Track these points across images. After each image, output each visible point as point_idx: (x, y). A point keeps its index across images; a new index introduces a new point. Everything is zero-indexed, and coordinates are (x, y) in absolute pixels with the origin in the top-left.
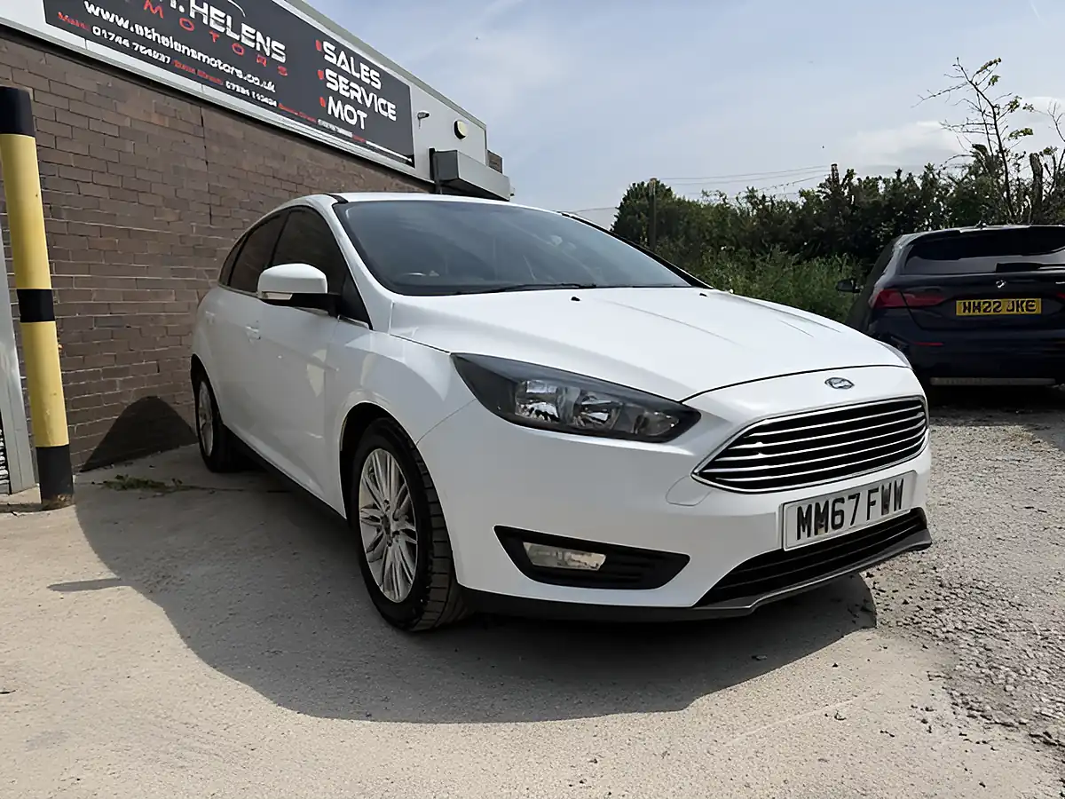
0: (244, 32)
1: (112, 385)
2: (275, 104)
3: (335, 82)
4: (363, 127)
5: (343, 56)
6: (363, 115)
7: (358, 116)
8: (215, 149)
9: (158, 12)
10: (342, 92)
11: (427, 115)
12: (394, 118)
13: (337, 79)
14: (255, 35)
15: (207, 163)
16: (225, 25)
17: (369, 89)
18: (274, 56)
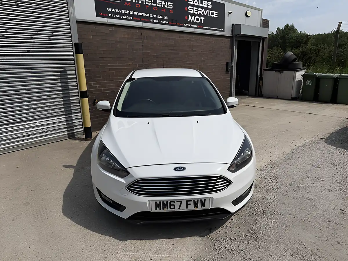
0: (158, 2)
2: (168, 23)
3: (192, 10)
4: (202, 23)
5: (196, 0)
6: (203, 18)
7: (201, 19)
8: (145, 41)
9: (129, 5)
10: (195, 13)
11: (231, 13)
12: (217, 16)
13: (193, 9)
14: (162, 2)
15: (142, 45)
17: (206, 9)
18: (168, 7)
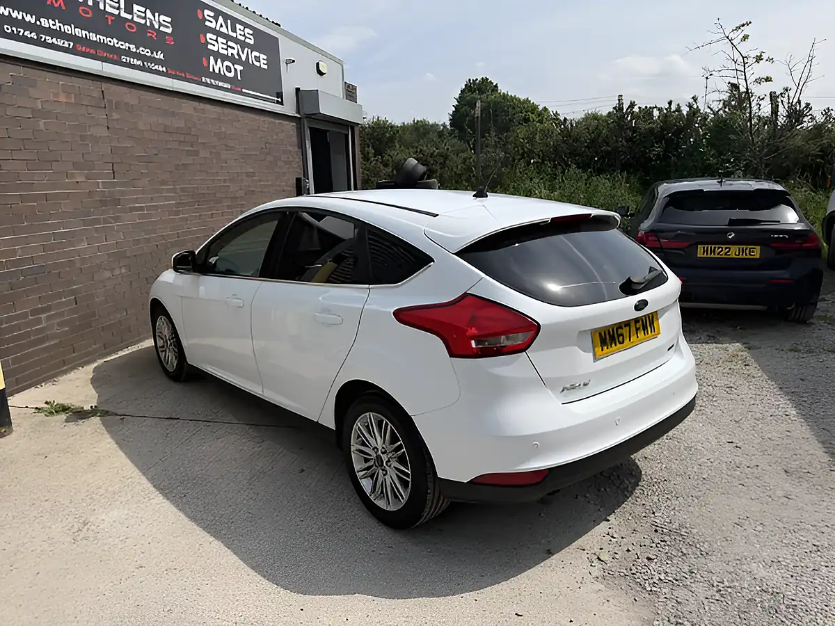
0: (135, 11)
1: (39, 321)
2: (164, 69)
3: (215, 43)
4: (239, 78)
5: (221, 20)
6: (239, 68)
7: (236, 70)
8: (115, 116)
9: (60, 4)
10: (222, 51)
11: (294, 61)
12: (266, 67)
13: (216, 41)
14: (145, 12)
15: (108, 128)
16: (118, 8)
17: (243, 45)
18: (162, 29)
